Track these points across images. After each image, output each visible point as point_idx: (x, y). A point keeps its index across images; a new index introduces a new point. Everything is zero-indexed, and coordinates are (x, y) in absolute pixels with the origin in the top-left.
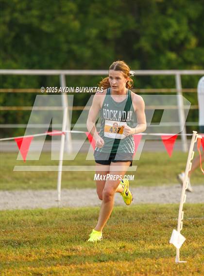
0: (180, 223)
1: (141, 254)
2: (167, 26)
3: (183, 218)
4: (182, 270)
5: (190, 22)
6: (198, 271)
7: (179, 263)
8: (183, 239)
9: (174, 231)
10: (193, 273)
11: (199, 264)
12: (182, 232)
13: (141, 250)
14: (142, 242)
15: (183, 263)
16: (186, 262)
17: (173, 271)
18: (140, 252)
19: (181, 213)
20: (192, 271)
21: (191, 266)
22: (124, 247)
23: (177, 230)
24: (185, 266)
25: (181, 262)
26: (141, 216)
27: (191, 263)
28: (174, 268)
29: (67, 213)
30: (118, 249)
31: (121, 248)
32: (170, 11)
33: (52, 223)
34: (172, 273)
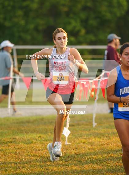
0: (68, 124)
1: (48, 140)
2: (70, 23)
3: (69, 122)
4: (68, 148)
5: (82, 21)
6: (76, 149)
7: (67, 145)
8: (69, 132)
9: (65, 128)
10: (73, 150)
11: (77, 145)
12: (69, 129)
13: (49, 138)
14: (50, 134)
15: (69, 145)
16: (71, 144)
17: (64, 148)
18: (48, 139)
19: (68, 119)
20: (73, 148)
21: (73, 146)
22: (40, 137)
23: (66, 127)
24: (70, 146)
25: (68, 144)
26: (51, 121)
27: (73, 145)
28: (64, 147)
29: (13, 120)
30: (37, 137)
31: (38, 137)
32: (71, 15)
33: (5, 125)
34: (63, 150)
